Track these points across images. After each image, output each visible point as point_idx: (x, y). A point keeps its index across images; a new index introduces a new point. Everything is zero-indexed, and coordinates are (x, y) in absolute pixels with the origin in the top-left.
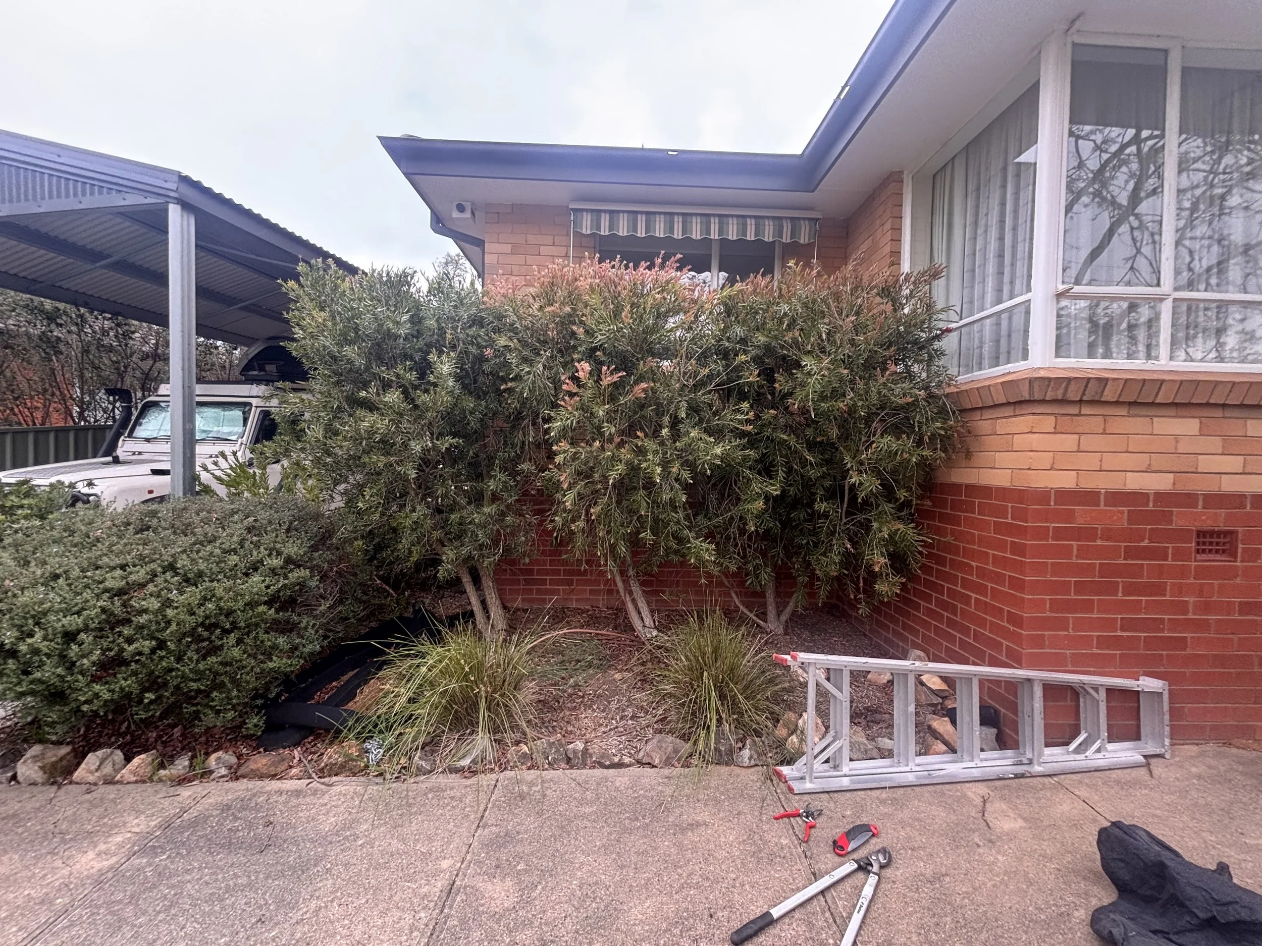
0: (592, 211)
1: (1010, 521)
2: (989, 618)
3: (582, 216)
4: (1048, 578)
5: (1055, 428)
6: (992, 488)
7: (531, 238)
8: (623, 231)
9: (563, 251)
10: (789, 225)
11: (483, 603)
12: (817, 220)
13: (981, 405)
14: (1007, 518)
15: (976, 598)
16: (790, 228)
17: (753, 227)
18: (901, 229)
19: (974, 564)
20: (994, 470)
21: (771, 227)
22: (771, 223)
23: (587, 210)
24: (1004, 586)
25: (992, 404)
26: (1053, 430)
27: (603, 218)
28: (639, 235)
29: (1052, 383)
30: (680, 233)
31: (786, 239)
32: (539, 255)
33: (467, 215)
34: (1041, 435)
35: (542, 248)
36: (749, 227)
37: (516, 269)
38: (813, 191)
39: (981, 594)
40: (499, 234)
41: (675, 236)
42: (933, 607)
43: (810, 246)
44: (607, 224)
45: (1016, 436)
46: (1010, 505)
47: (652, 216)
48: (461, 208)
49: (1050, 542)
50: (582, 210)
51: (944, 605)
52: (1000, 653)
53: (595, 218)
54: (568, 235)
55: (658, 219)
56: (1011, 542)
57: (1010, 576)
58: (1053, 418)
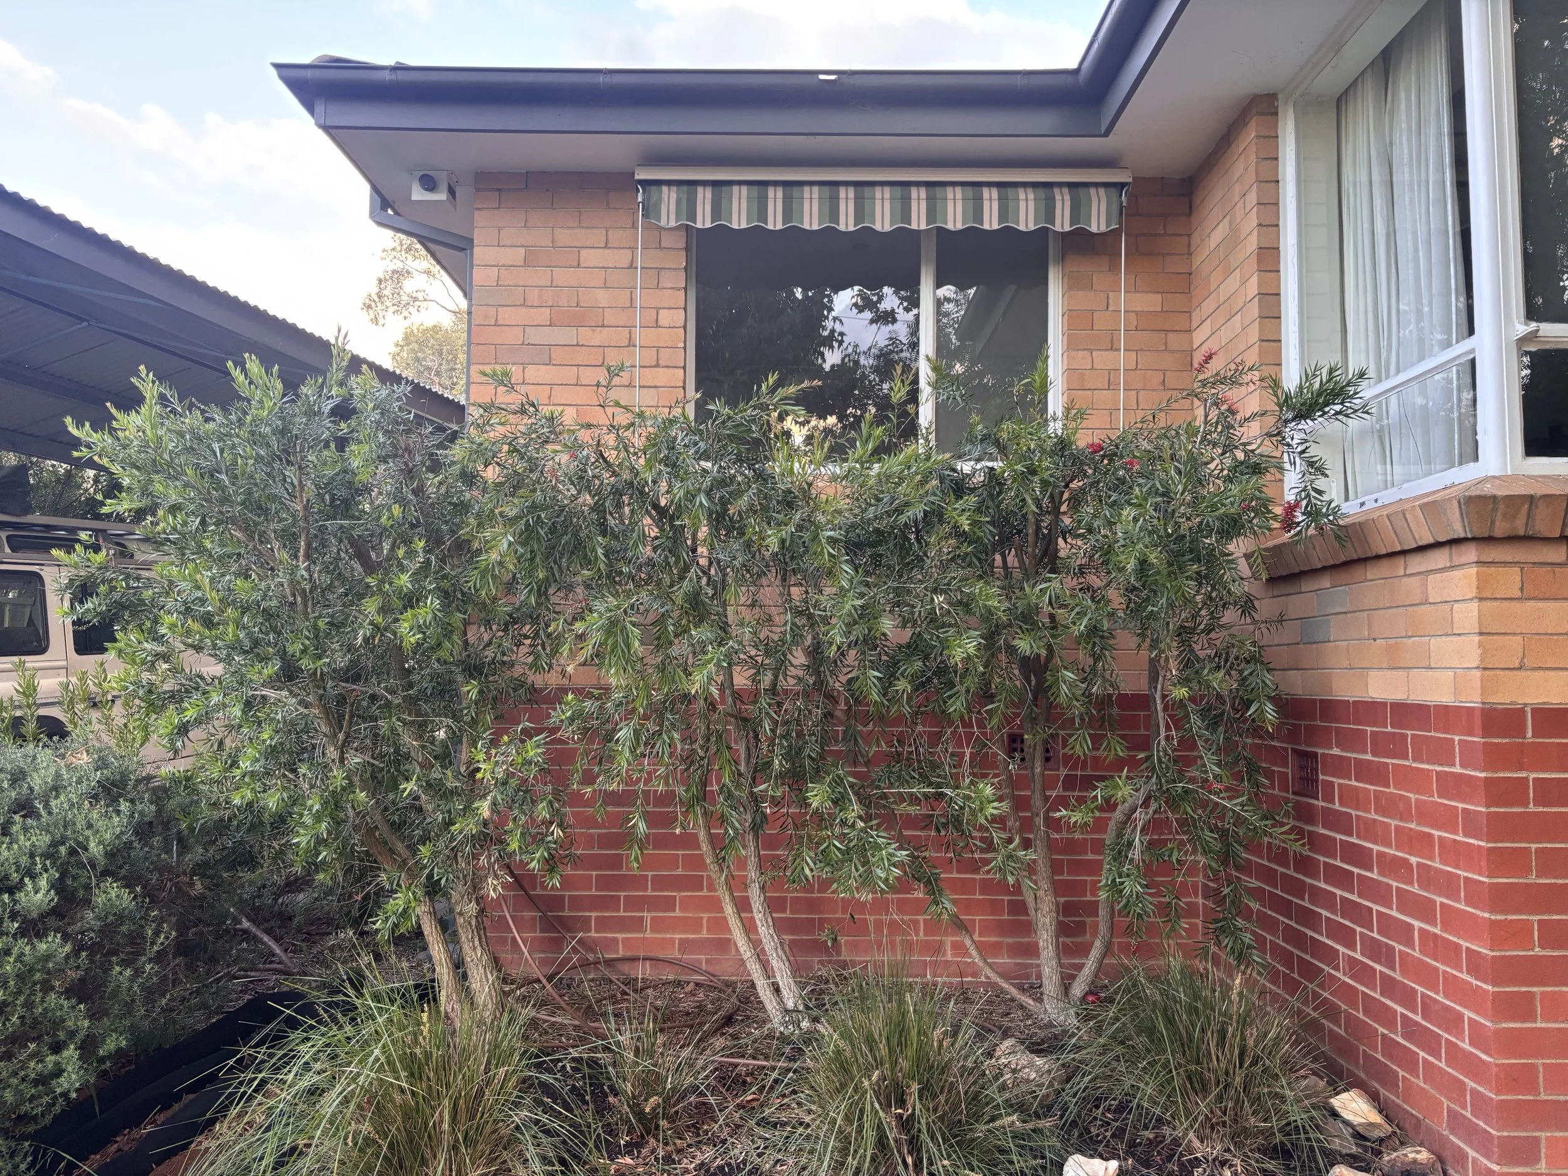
0: (679, 183)
1: (1458, 769)
2: (1442, 967)
3: (661, 192)
4: (1532, 879)
5: (1522, 589)
6: (1429, 707)
7: (563, 236)
8: (739, 220)
9: (623, 258)
10: (1067, 197)
11: (458, 965)
12: (1122, 185)
13: (1399, 548)
14: (1453, 765)
15: (1421, 930)
16: (1068, 204)
17: (995, 205)
18: (1277, 204)
19: (1414, 860)
20: (1430, 673)
21: (1031, 204)
22: (1031, 196)
23: (669, 183)
24: (1458, 900)
25: (1414, 546)
26: (1519, 594)
27: (700, 196)
28: (770, 227)
29: (1501, 507)
30: (851, 220)
31: (1063, 223)
32: (579, 266)
33: (442, 196)
34: (1497, 604)
35: (583, 253)
36: (986, 204)
37: (533, 296)
38: (1107, 134)
39: (1428, 923)
40: (500, 229)
41: (842, 227)
42: (1358, 956)
43: (1114, 234)
44: (708, 208)
45: (1456, 606)
46: (1457, 738)
47: (795, 189)
48: (429, 184)
49: (1532, 808)
50: (659, 183)
51: (1376, 950)
52: (1460, 1035)
53: (684, 196)
54: (634, 226)
55: (807, 195)
56: (1464, 810)
57: (1466, 878)
58: (1517, 570)
